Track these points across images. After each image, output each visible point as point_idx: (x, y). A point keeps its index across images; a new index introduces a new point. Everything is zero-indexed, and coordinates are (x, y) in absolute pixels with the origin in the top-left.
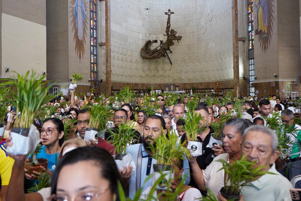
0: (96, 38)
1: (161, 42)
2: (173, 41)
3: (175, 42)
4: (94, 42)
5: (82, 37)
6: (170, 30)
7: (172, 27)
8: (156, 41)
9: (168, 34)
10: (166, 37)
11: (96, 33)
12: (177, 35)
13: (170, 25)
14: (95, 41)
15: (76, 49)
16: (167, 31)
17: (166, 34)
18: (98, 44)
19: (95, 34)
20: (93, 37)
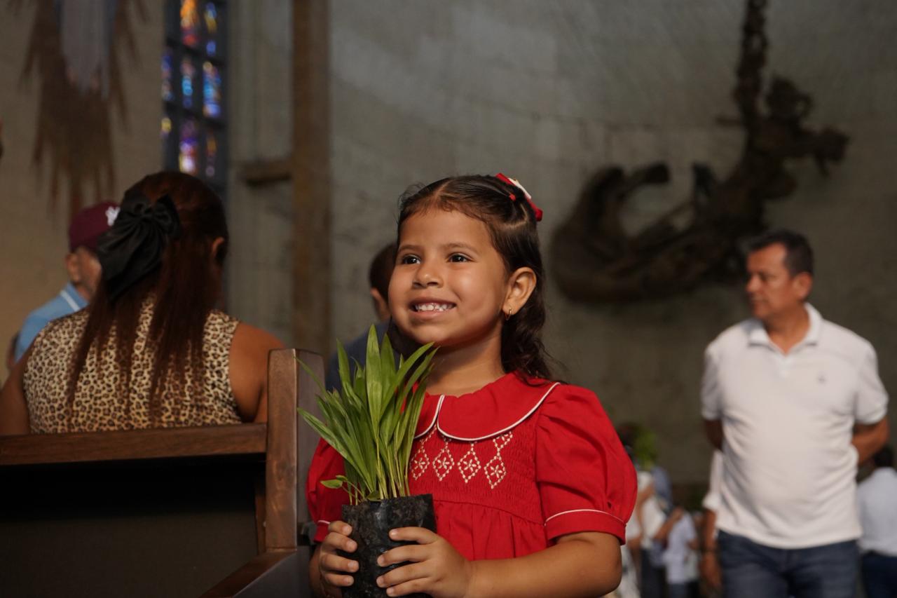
0: (218, 126)
1: (702, 175)
2: (790, 165)
3: (802, 168)
4: (199, 157)
5: (99, 71)
6: (766, 88)
7: (776, 65)
8: (658, 174)
9: (749, 118)
10: (736, 138)
11: (223, 91)
12: (814, 123)
13: (765, 44)
14: (212, 146)
15: (38, 157)
16: (745, 91)
17: (733, 111)
18: (233, 175)
19: (210, 92)
20: (195, 112)
